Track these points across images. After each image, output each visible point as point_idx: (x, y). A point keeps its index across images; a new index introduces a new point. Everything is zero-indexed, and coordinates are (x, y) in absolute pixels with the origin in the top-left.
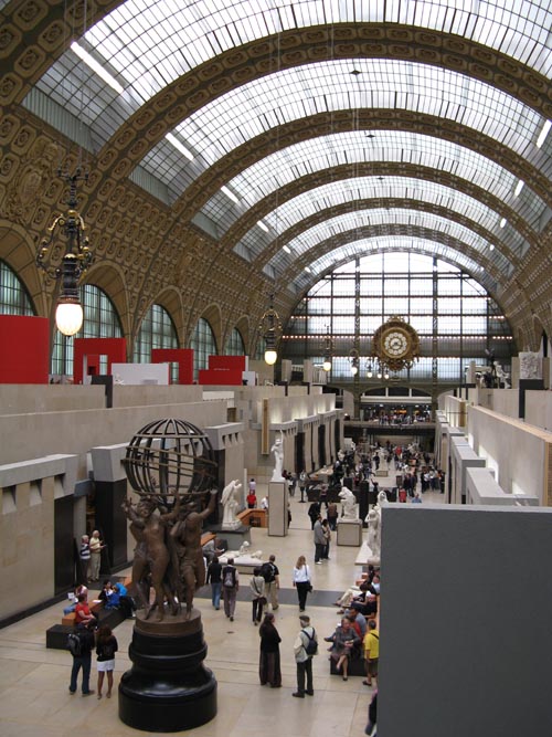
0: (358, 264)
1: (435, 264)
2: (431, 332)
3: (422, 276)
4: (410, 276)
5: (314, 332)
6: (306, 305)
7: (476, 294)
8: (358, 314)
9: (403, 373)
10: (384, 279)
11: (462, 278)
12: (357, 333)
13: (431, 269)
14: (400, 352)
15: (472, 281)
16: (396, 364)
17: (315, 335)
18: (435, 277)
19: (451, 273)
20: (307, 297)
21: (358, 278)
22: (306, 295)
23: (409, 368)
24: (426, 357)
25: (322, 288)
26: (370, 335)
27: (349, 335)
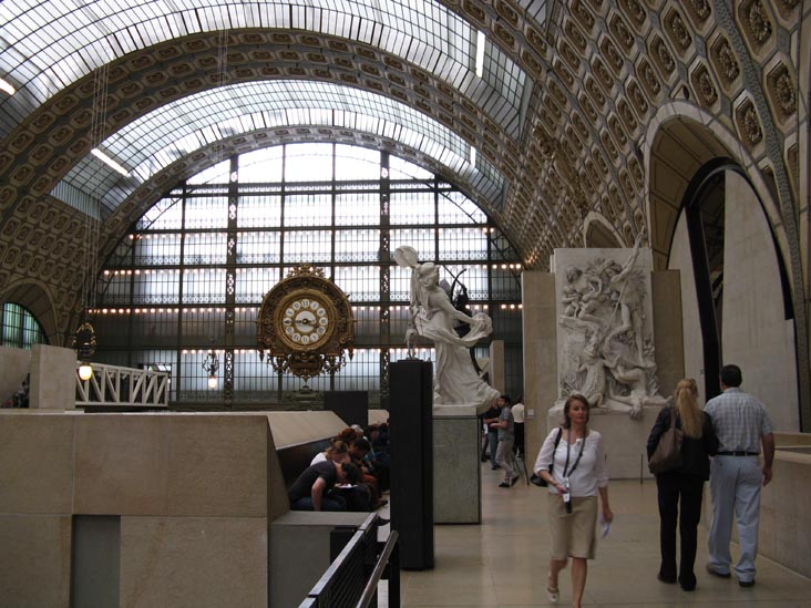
0: (234, 168)
1: (385, 164)
2: (377, 298)
3: (359, 187)
4: (335, 188)
6: (133, 247)
7: (466, 220)
8: (233, 264)
9: (321, 381)
10: (283, 194)
11: (437, 191)
14: (315, 337)
15: (457, 196)
16: (306, 362)
19: (415, 181)
20: (135, 232)
22: (133, 229)
23: (333, 369)
24: (368, 347)
25: (163, 214)
27: (214, 306)
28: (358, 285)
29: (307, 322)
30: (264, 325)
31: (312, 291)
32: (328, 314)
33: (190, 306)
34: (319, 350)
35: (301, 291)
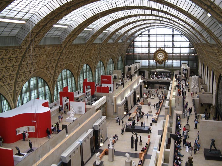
0: (149, 32)
1: (173, 32)
2: (172, 53)
5: (136, 52)
6: (133, 44)
7: (186, 41)
10: (157, 36)
11: (181, 36)
12: (149, 53)
13: (172, 33)
14: (162, 59)
15: (184, 37)
16: (161, 62)
17: (136, 53)
18: (173, 35)
19: (178, 34)
20: (134, 42)
21: (149, 36)
22: (133, 41)
26: (153, 53)
28: (169, 51)
29: (161, 56)
30: (154, 57)
31: (161, 52)
32: (164, 55)
33: (142, 53)
34: (163, 61)
35: (160, 52)
